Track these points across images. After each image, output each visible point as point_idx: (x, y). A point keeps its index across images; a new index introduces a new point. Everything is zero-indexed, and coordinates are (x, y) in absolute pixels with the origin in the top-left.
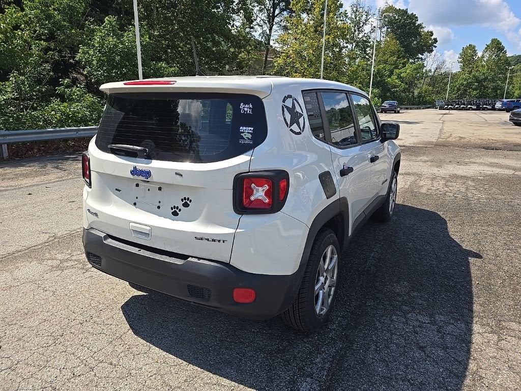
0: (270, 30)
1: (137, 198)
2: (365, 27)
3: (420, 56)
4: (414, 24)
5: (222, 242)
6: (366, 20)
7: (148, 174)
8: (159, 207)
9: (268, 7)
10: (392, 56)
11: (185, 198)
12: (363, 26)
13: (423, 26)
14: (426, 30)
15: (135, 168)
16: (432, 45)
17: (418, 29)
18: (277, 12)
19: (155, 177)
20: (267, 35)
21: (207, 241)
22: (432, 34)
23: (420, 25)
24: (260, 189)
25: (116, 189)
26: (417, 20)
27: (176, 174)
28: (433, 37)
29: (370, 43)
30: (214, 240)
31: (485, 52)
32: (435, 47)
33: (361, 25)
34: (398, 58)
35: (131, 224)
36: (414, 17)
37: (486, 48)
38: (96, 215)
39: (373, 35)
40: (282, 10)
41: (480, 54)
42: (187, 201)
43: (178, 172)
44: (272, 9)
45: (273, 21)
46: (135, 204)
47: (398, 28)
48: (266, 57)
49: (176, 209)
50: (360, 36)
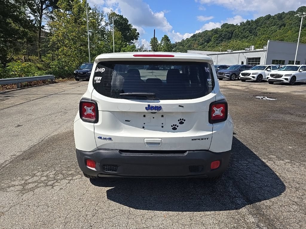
0: (41, 18)
1: (144, 124)
2: (102, 22)
3: (132, 41)
4: (127, 23)
5: (206, 139)
6: (102, 19)
7: (159, 108)
8: (162, 127)
9: (37, 3)
10: (118, 40)
11: (180, 119)
12: (100, 22)
13: (132, 25)
14: (133, 28)
15: (149, 105)
16: (137, 36)
17: (129, 26)
18: (44, 6)
19: (164, 110)
20: (39, 21)
21: (198, 140)
22: (136, 30)
23: (130, 25)
24: (218, 109)
25: (126, 121)
26: (128, 22)
27: (179, 106)
28: (137, 32)
29: (105, 32)
30: (202, 139)
31: (162, 41)
32: (139, 37)
33: (99, 21)
34: (122, 41)
35: (146, 139)
36: (126, 20)
37: (162, 39)
38: (110, 139)
39: (106, 27)
40: (47, 6)
41: (159, 42)
42: (182, 120)
43: (180, 105)
44: (40, 5)
45: (42, 12)
46: (143, 127)
47: (119, 25)
48: (40, 35)
49: (175, 126)
50: (100, 27)
